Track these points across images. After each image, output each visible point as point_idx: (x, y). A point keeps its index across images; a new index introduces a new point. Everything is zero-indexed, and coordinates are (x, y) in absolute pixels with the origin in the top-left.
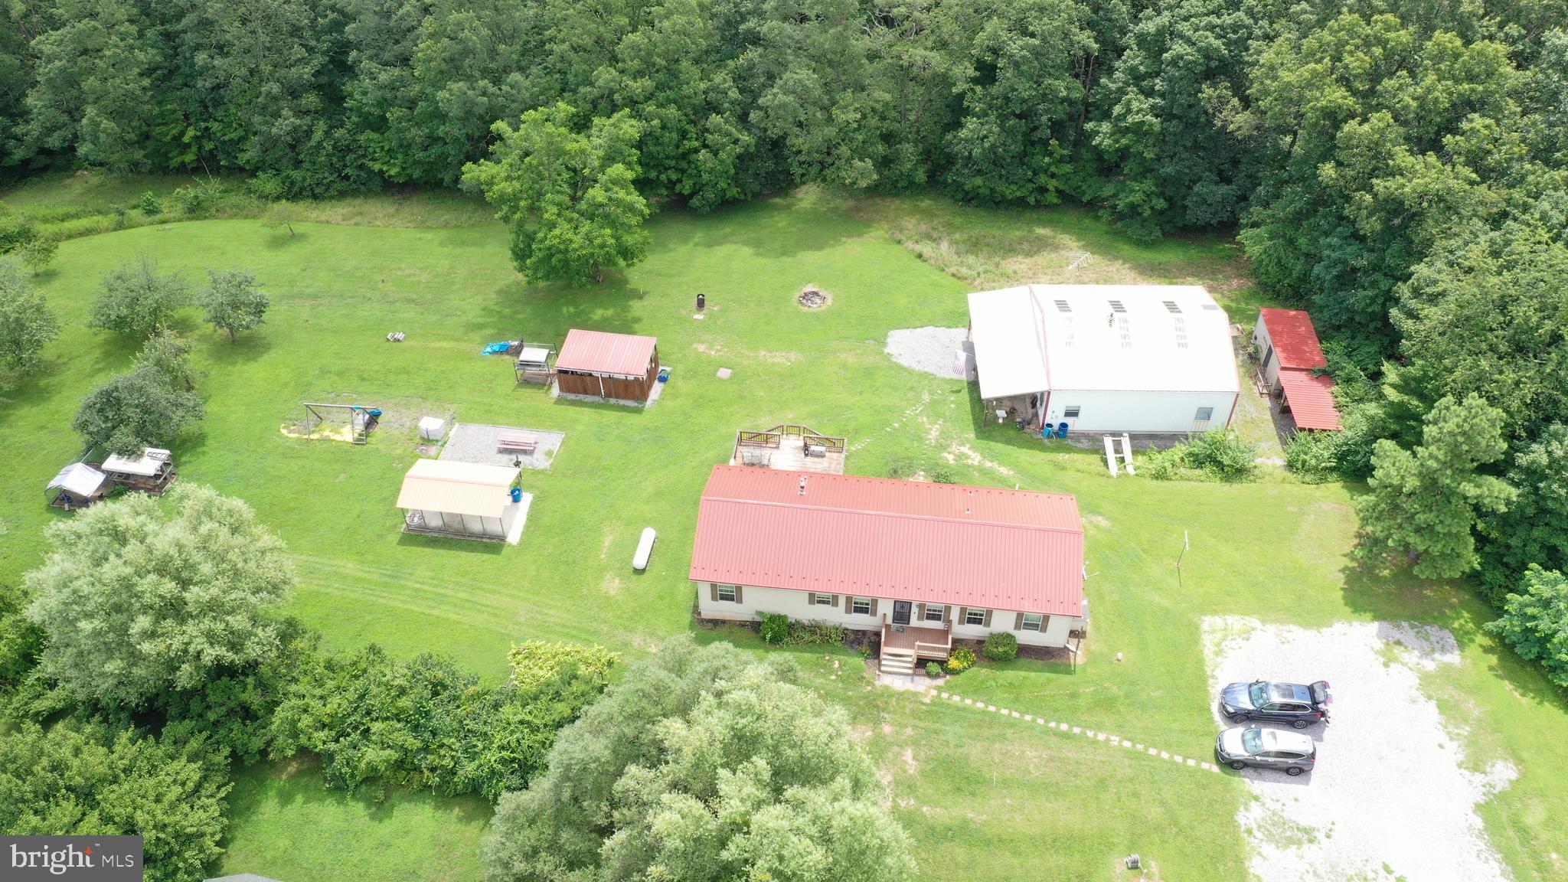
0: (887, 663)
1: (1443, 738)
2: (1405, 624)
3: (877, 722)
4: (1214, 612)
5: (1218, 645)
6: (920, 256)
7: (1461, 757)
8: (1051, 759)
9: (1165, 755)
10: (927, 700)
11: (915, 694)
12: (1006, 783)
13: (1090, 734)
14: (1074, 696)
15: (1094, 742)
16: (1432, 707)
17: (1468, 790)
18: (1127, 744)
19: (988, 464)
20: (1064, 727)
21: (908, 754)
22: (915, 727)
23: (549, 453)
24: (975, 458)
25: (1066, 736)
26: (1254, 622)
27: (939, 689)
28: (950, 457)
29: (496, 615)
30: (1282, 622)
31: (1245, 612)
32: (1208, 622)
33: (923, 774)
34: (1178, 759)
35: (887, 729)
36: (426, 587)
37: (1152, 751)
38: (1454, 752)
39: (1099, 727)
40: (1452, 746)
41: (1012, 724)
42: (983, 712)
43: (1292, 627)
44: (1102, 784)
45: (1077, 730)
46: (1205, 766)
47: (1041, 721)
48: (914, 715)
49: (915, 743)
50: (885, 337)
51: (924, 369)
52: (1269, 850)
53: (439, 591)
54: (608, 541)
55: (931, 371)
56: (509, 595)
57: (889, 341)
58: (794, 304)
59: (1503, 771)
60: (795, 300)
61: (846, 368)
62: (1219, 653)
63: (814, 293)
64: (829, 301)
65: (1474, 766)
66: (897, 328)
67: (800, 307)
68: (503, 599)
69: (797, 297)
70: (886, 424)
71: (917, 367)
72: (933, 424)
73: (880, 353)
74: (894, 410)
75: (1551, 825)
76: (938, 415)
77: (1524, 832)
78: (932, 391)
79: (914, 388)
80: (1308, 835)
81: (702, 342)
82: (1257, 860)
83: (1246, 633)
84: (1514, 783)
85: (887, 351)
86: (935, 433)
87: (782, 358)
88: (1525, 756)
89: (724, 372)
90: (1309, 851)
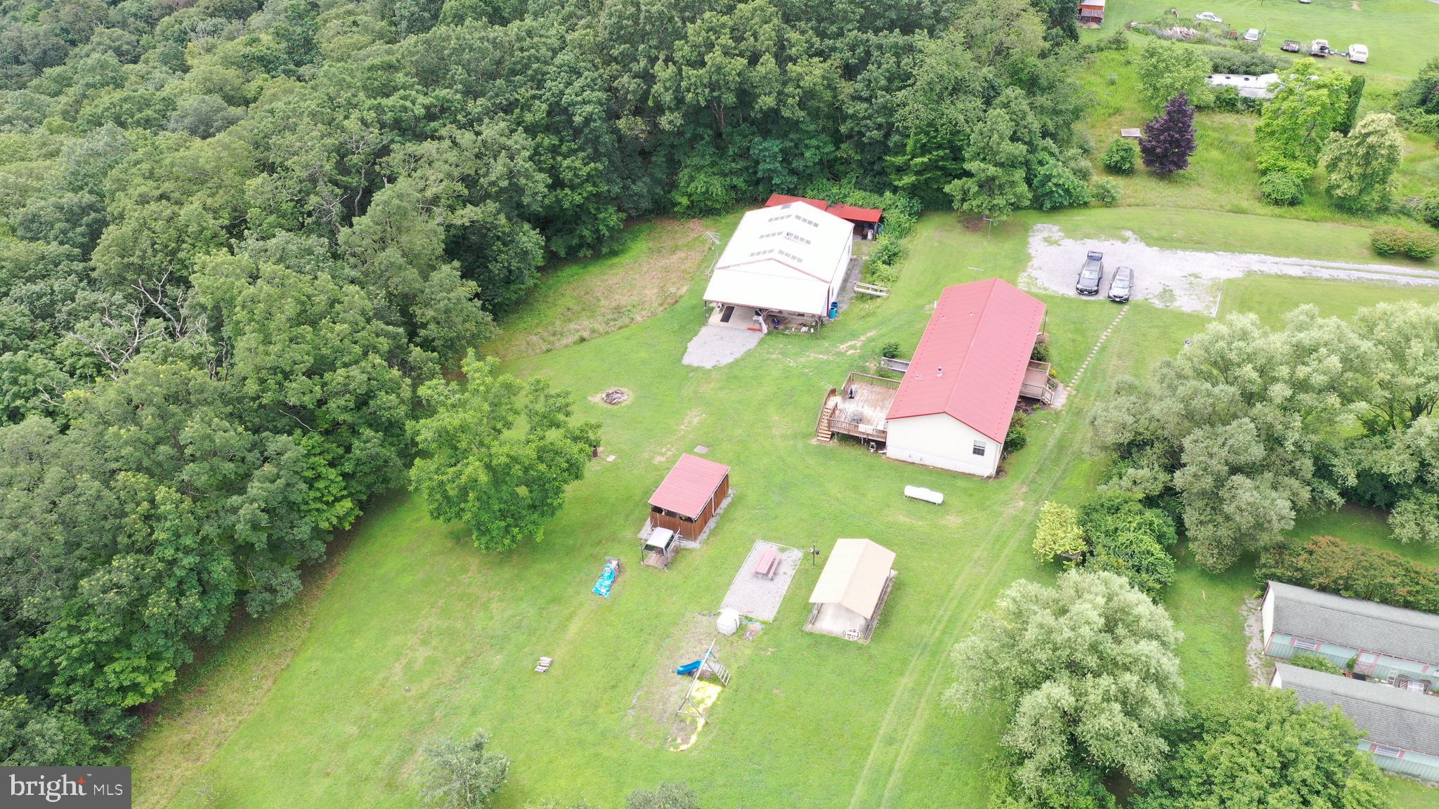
0: (1046, 399)
1: (1107, 242)
2: (1031, 232)
4: (1015, 284)
5: (1040, 288)
8: (1119, 357)
9: (1117, 320)
10: (1076, 393)
11: (1070, 396)
13: (1102, 341)
15: (1108, 340)
16: (1088, 240)
17: (1137, 245)
18: (1109, 330)
19: (863, 338)
20: (1096, 348)
23: (782, 550)
24: (855, 342)
25: (1103, 349)
26: (1024, 274)
27: (1066, 385)
30: (1025, 267)
31: (1016, 275)
32: (1022, 286)
34: (1120, 317)
36: (940, 627)
37: (1115, 323)
38: (1118, 244)
39: (1097, 337)
40: (1111, 241)
41: (1093, 365)
42: (1085, 373)
43: (1030, 264)
44: (1137, 344)
45: (1099, 345)
47: (1092, 355)
48: (1085, 399)
50: (688, 366)
51: (742, 353)
52: (1177, 304)
53: (946, 618)
54: (902, 519)
55: (746, 349)
56: (957, 577)
57: (695, 364)
58: (615, 407)
59: (1129, 234)
60: (610, 407)
61: (721, 388)
62: (1045, 289)
63: (608, 395)
64: (622, 389)
65: (1125, 240)
66: (680, 360)
67: (623, 404)
68: (959, 581)
69: (606, 405)
70: (806, 374)
71: (738, 355)
72: (809, 356)
73: (710, 370)
74: (787, 370)
75: (1158, 231)
76: (799, 353)
77: (1162, 239)
78: (769, 353)
79: (762, 361)
80: (1167, 291)
81: (652, 458)
82: (1183, 309)
83: (1033, 279)
84: (1135, 233)
85: (709, 367)
86: (821, 356)
87: (694, 418)
88: (1120, 226)
89: (700, 449)
90: (1177, 293)
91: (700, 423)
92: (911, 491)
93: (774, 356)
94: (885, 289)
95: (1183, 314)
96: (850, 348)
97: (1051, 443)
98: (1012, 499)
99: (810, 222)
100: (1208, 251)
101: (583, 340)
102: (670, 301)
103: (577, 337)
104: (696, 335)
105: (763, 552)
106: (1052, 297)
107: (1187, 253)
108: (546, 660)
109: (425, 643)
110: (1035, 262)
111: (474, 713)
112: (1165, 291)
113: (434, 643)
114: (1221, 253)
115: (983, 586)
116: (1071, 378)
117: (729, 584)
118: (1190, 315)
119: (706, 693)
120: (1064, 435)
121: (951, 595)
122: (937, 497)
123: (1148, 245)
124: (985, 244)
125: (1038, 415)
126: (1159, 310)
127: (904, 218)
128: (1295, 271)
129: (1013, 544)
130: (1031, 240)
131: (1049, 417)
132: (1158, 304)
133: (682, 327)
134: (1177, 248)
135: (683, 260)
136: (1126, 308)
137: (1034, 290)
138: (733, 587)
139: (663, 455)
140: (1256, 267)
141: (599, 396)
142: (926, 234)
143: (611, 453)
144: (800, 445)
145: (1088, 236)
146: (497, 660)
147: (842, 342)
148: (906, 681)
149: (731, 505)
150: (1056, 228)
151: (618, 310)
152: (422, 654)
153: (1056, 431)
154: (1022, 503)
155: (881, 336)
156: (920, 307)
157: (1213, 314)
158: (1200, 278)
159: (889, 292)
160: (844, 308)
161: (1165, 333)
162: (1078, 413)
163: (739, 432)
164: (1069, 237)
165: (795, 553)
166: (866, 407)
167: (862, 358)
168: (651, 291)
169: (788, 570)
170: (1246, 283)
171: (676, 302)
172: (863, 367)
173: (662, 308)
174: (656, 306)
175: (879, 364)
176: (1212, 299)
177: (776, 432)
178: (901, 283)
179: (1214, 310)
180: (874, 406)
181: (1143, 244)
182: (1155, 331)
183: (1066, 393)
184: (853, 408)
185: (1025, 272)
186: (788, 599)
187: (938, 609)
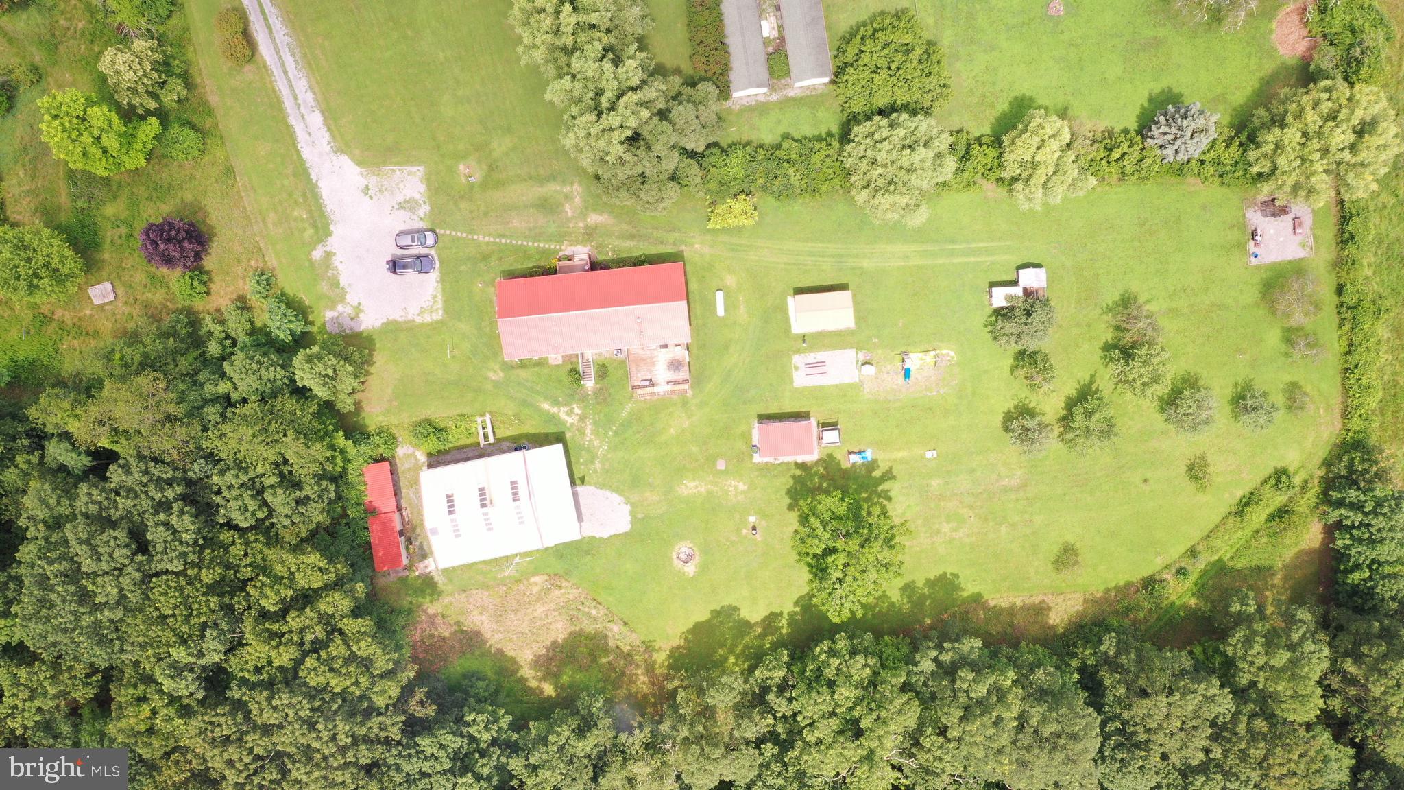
0: (586, 257)
1: (340, 267)
2: (348, 332)
3: (586, 227)
4: (437, 322)
5: (435, 302)
6: (626, 624)
7: (334, 258)
8: (508, 223)
9: (459, 234)
10: (566, 243)
11: (571, 244)
12: (526, 207)
13: (492, 239)
14: (500, 259)
15: (490, 235)
16: (343, 283)
17: (334, 243)
18: (475, 237)
19: (555, 410)
20: (503, 241)
21: (570, 214)
22: (568, 227)
23: (797, 368)
24: (562, 413)
25: (502, 236)
26: (418, 320)
27: (561, 250)
28: (576, 411)
29: (780, 249)
30: (405, 322)
31: (422, 325)
32: (438, 316)
33: (563, 205)
34: (453, 233)
35: (581, 224)
36: (821, 259)
37: (464, 235)
38: (336, 261)
39: (487, 244)
40: (337, 264)
41: (527, 238)
42: (539, 241)
43: (400, 319)
44: (486, 214)
45: (498, 240)
46: (442, 232)
47: (514, 242)
48: (570, 234)
49: (568, 220)
50: (632, 523)
51: (603, 491)
52: (417, 196)
53: (813, 258)
54: (743, 309)
55: (598, 491)
56: (777, 263)
57: (629, 518)
58: (696, 549)
59: (317, 254)
60: (697, 553)
61: (650, 485)
62: (435, 297)
63: (686, 562)
64: (675, 557)
65: (329, 255)
66: (626, 534)
67: (691, 545)
68: (780, 260)
69: (697, 558)
70: (616, 433)
71: (607, 493)
72: (590, 441)
73: (633, 505)
74: (614, 448)
75: (303, 230)
76: (588, 450)
77: (314, 225)
78: (595, 471)
79: (607, 472)
80: (401, 206)
81: (742, 492)
82: (422, 191)
83: (422, 311)
84: (314, 249)
85: (628, 507)
86: (588, 431)
87: (691, 487)
88: (307, 264)
89: (721, 465)
90: (401, 199)
91: (694, 480)
92: (720, 311)
93: (598, 465)
94: (479, 419)
95: (429, 189)
96: (568, 416)
97: (630, 244)
98: (696, 253)
99: (449, 502)
100: (315, 186)
102: (558, 581)
104: (594, 537)
105: (801, 379)
106: (443, 290)
107: (326, 202)
108: (929, 455)
109: (938, 532)
110: (398, 316)
111: (973, 471)
112: (402, 208)
113: (937, 526)
114: (314, 177)
115: (780, 247)
116: (549, 249)
117: (836, 386)
118: (429, 184)
119: (915, 361)
120: (618, 237)
121: (793, 262)
122: (720, 296)
123: (329, 234)
125: (603, 257)
126: (431, 205)
127: (375, 440)
128: (316, 119)
129: (735, 240)
130: (359, 329)
131: (604, 251)
132: (425, 209)
133: (587, 553)
136: (438, 231)
137: (440, 304)
138: (838, 382)
139: (736, 487)
140: (325, 148)
141: (686, 569)
144: (695, 401)
145: (335, 284)
146: (935, 483)
147: (564, 423)
148: (866, 264)
150: (329, 314)
151: (573, 621)
152: (946, 528)
153: (616, 243)
154: (696, 246)
155: (547, 398)
156: (496, 384)
157: (421, 168)
158: (367, 186)
159: (482, 415)
160: (508, 444)
161: (462, 198)
162: (590, 234)
163: (694, 449)
164: (342, 299)
165: (797, 359)
166: (657, 368)
167: (584, 399)
168: (540, 609)
169: (812, 357)
170: (357, 152)
171: (555, 575)
172: (595, 393)
173: (564, 584)
174: (563, 591)
175: (589, 383)
176: (398, 173)
177: (686, 424)
178: (467, 410)
179: (414, 169)
180: (653, 364)
181: (329, 238)
182: (463, 205)
183: (569, 248)
184: (662, 374)
185: (413, 321)
186: (834, 347)
187: (806, 265)
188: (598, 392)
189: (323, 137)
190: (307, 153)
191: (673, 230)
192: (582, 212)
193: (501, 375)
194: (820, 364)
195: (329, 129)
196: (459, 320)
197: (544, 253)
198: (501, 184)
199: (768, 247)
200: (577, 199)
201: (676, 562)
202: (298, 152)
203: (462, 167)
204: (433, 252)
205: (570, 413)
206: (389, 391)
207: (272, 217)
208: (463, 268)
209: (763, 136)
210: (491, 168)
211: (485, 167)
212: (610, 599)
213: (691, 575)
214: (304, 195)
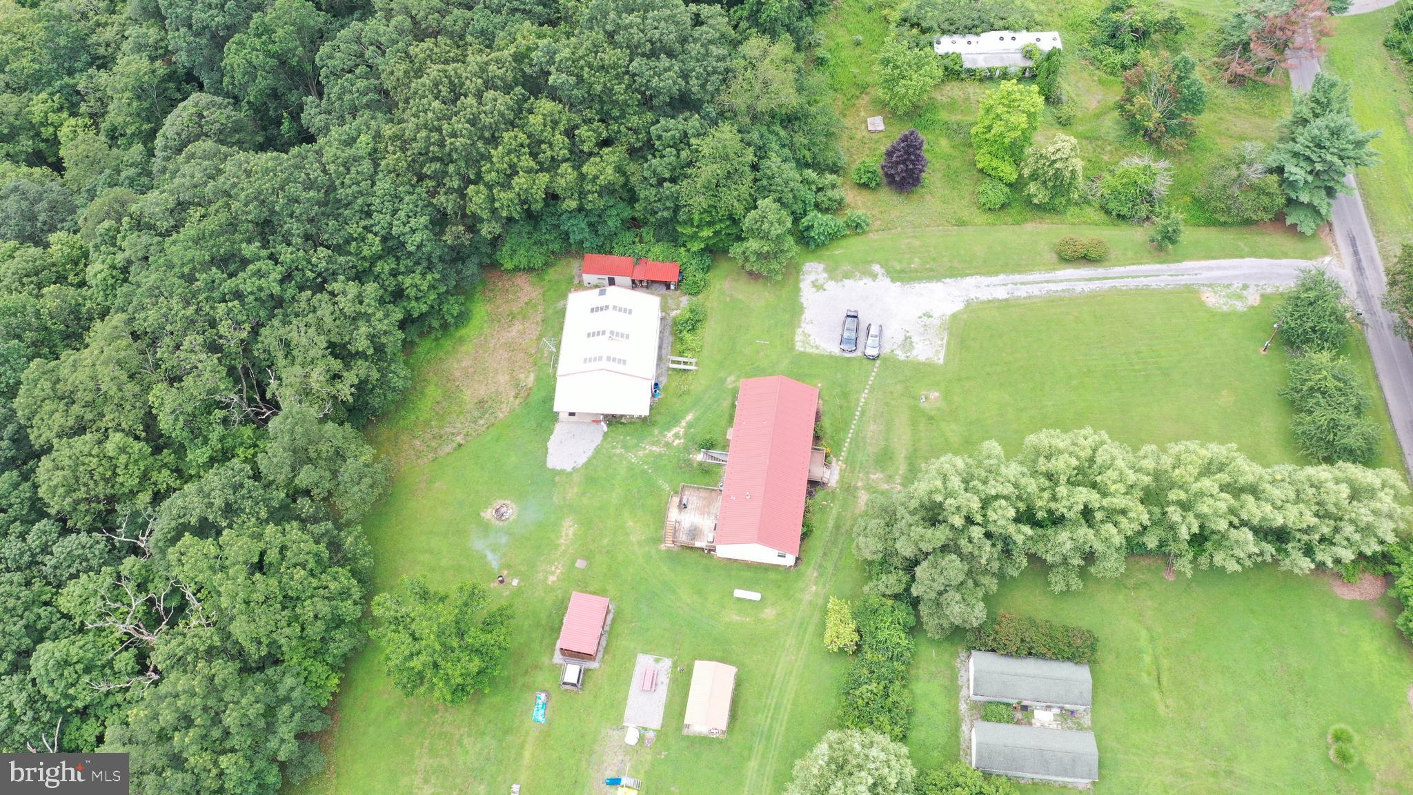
0: (824, 479)
1: (861, 283)
3: (856, 488)
4: (793, 344)
5: (812, 347)
7: (870, 279)
8: (875, 421)
9: (872, 378)
10: (844, 466)
11: (841, 470)
12: (887, 440)
13: (861, 404)
14: (841, 407)
15: (866, 403)
16: (846, 281)
17: (884, 283)
18: (866, 391)
19: (684, 424)
20: (858, 413)
21: (872, 476)
22: (859, 472)
23: (657, 661)
24: (679, 429)
25: (863, 413)
26: (799, 331)
27: (838, 460)
28: (677, 442)
29: (791, 672)
30: (799, 321)
31: (794, 333)
32: (799, 347)
33: (882, 472)
34: (873, 374)
35: (860, 484)
36: (770, 714)
37: (870, 383)
38: (868, 281)
39: (858, 400)
40: (865, 280)
41: (857, 434)
42: (850, 443)
43: (803, 317)
44: (887, 404)
45: (859, 409)
46: (877, 365)
47: (855, 422)
48: (852, 472)
49: (868, 473)
50: (553, 470)
51: (592, 450)
52: (915, 353)
53: (773, 706)
54: (736, 618)
55: (594, 446)
56: (776, 667)
57: (558, 468)
58: (506, 523)
59: (876, 268)
60: (501, 523)
61: (583, 494)
62: (817, 347)
63: (497, 511)
64: (506, 502)
65: (874, 276)
66: (545, 463)
67: (511, 519)
68: (779, 670)
69: (497, 522)
70: (644, 472)
71: (589, 454)
72: (645, 449)
73: (570, 474)
74: (631, 468)
75: (900, 261)
76: (637, 445)
77: (903, 271)
78: (614, 447)
79: (610, 457)
80: (907, 338)
81: (546, 578)
82: (919, 358)
83: (807, 335)
84: (882, 267)
85: (569, 469)
86: (654, 448)
87: (569, 530)
88: (870, 259)
89: (580, 564)
90: (914, 339)
91: (574, 534)
92: (739, 593)
93: (618, 451)
94: (694, 360)
95: (919, 363)
96: (675, 435)
97: (831, 524)
98: (807, 585)
99: (625, 310)
100: (939, 280)
101: (460, 445)
102: (523, 394)
103: (455, 445)
104: (552, 433)
105: (644, 662)
106: (822, 356)
107: (922, 285)
108: (516, 787)
109: (426, 781)
110: (807, 315)
112: (906, 338)
113: (432, 780)
114: (948, 280)
115: (794, 673)
116: (840, 450)
117: (626, 699)
118: (924, 364)
120: (839, 514)
121: (774, 684)
122: (756, 596)
123: (893, 280)
124: (766, 293)
125: (820, 495)
126: (903, 361)
127: (699, 276)
128: (1001, 294)
129: (811, 628)
130: (802, 285)
131: (828, 498)
132: (901, 356)
133: (539, 425)
134: (914, 280)
135: (522, 333)
136: (878, 362)
137: (809, 350)
138: (629, 702)
139: (553, 573)
140: (973, 294)
141: (490, 510)
142: (718, 286)
143: (515, 575)
144: (653, 551)
145: (847, 276)
147: (669, 429)
149: (614, 620)
150: (821, 267)
151: (481, 403)
153: (834, 511)
154: (814, 588)
155: (697, 420)
156: (723, 381)
157: (941, 361)
158: (931, 317)
159: (697, 364)
160: (664, 383)
161: (907, 388)
162: (849, 489)
163: (605, 541)
164: (831, 278)
165: (667, 663)
166: (697, 516)
167: (686, 449)
168: (503, 378)
169: (664, 679)
170: (965, 316)
171: (528, 394)
172: (689, 460)
173: (517, 401)
174: (512, 399)
175: (700, 457)
176: (940, 342)
177: (633, 539)
178: (705, 353)
179: (942, 356)
180: (702, 513)
181: (889, 280)
182: (899, 387)
183: (838, 468)
184: (688, 519)
185: (799, 327)
186: (668, 707)
187: (767, 698)
188: (689, 463)
189: (984, 295)
190: (970, 281)
191: (836, 568)
192: (872, 487)
193: (730, 387)
194: (654, 685)
195: (990, 301)
196: (791, 363)
197: (838, 445)
198: (914, 423)
199: (796, 660)
200: (886, 486)
201: (500, 502)
202: (972, 275)
203: (937, 394)
204: (859, 353)
205: (676, 436)
206: (740, 297)
207: (917, 243)
208: (839, 376)
209: (921, 684)
210: (931, 418)
211: (933, 413)
212: (488, 438)
213: (482, 514)
214: (931, 270)
